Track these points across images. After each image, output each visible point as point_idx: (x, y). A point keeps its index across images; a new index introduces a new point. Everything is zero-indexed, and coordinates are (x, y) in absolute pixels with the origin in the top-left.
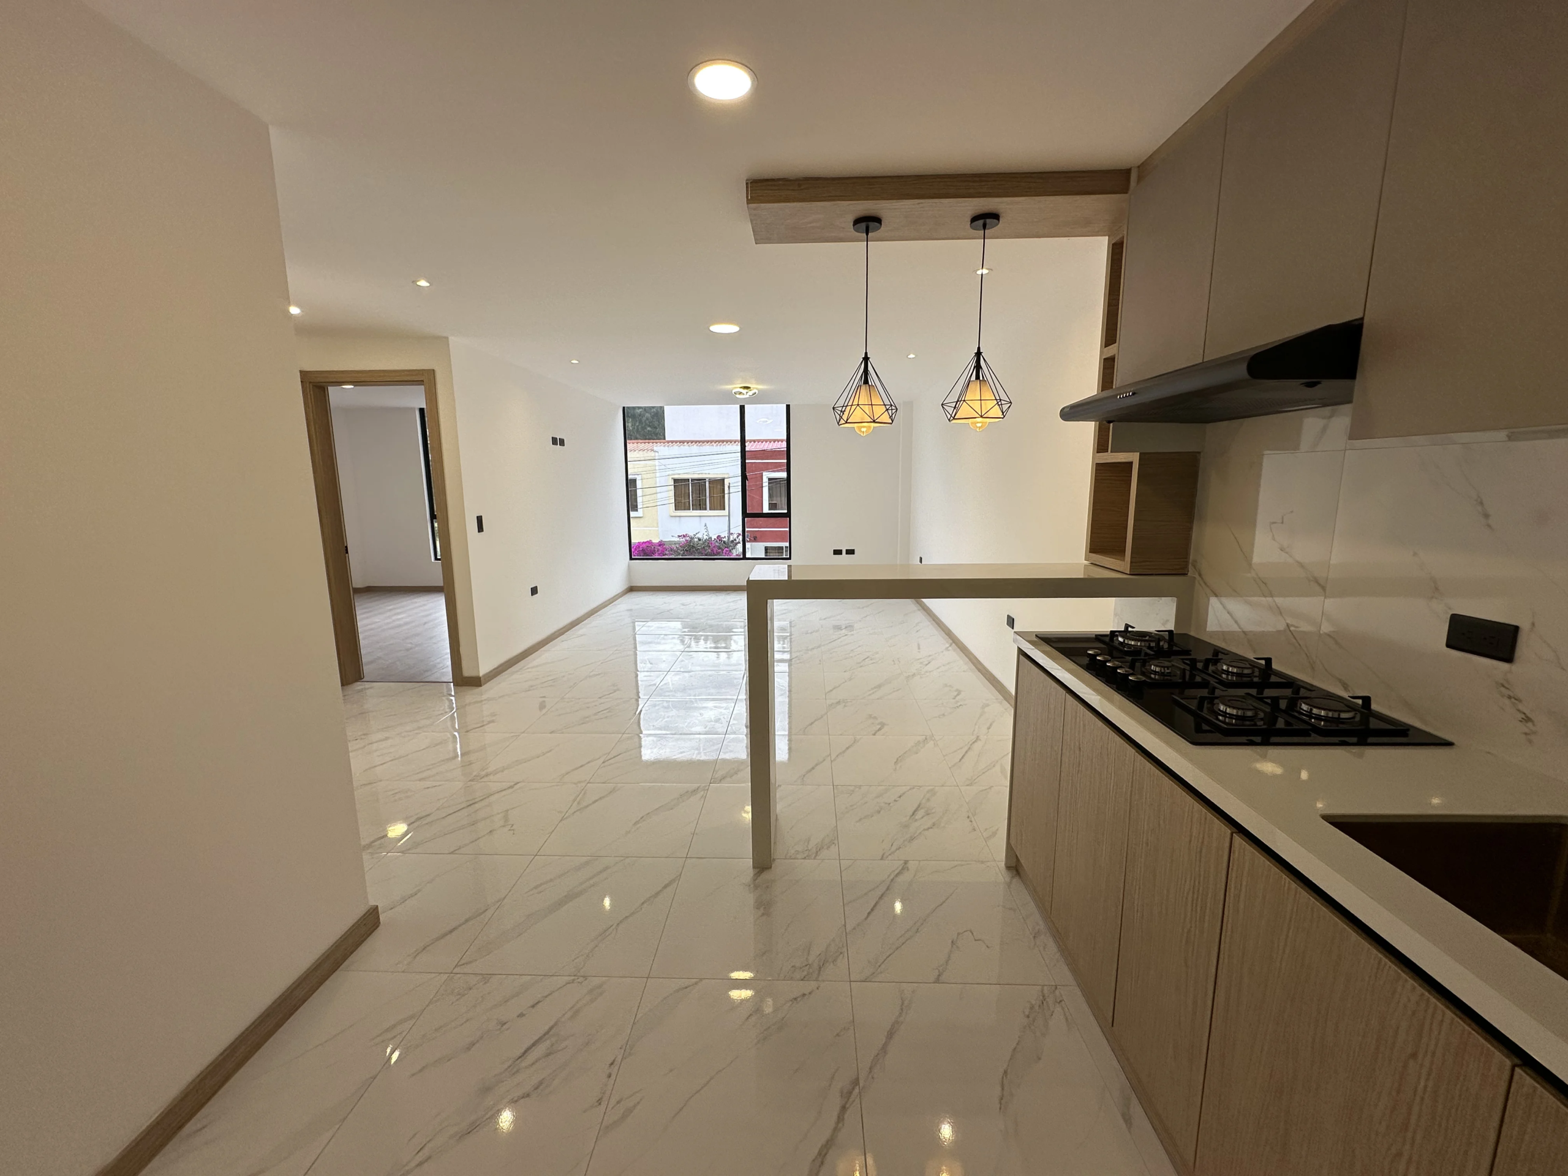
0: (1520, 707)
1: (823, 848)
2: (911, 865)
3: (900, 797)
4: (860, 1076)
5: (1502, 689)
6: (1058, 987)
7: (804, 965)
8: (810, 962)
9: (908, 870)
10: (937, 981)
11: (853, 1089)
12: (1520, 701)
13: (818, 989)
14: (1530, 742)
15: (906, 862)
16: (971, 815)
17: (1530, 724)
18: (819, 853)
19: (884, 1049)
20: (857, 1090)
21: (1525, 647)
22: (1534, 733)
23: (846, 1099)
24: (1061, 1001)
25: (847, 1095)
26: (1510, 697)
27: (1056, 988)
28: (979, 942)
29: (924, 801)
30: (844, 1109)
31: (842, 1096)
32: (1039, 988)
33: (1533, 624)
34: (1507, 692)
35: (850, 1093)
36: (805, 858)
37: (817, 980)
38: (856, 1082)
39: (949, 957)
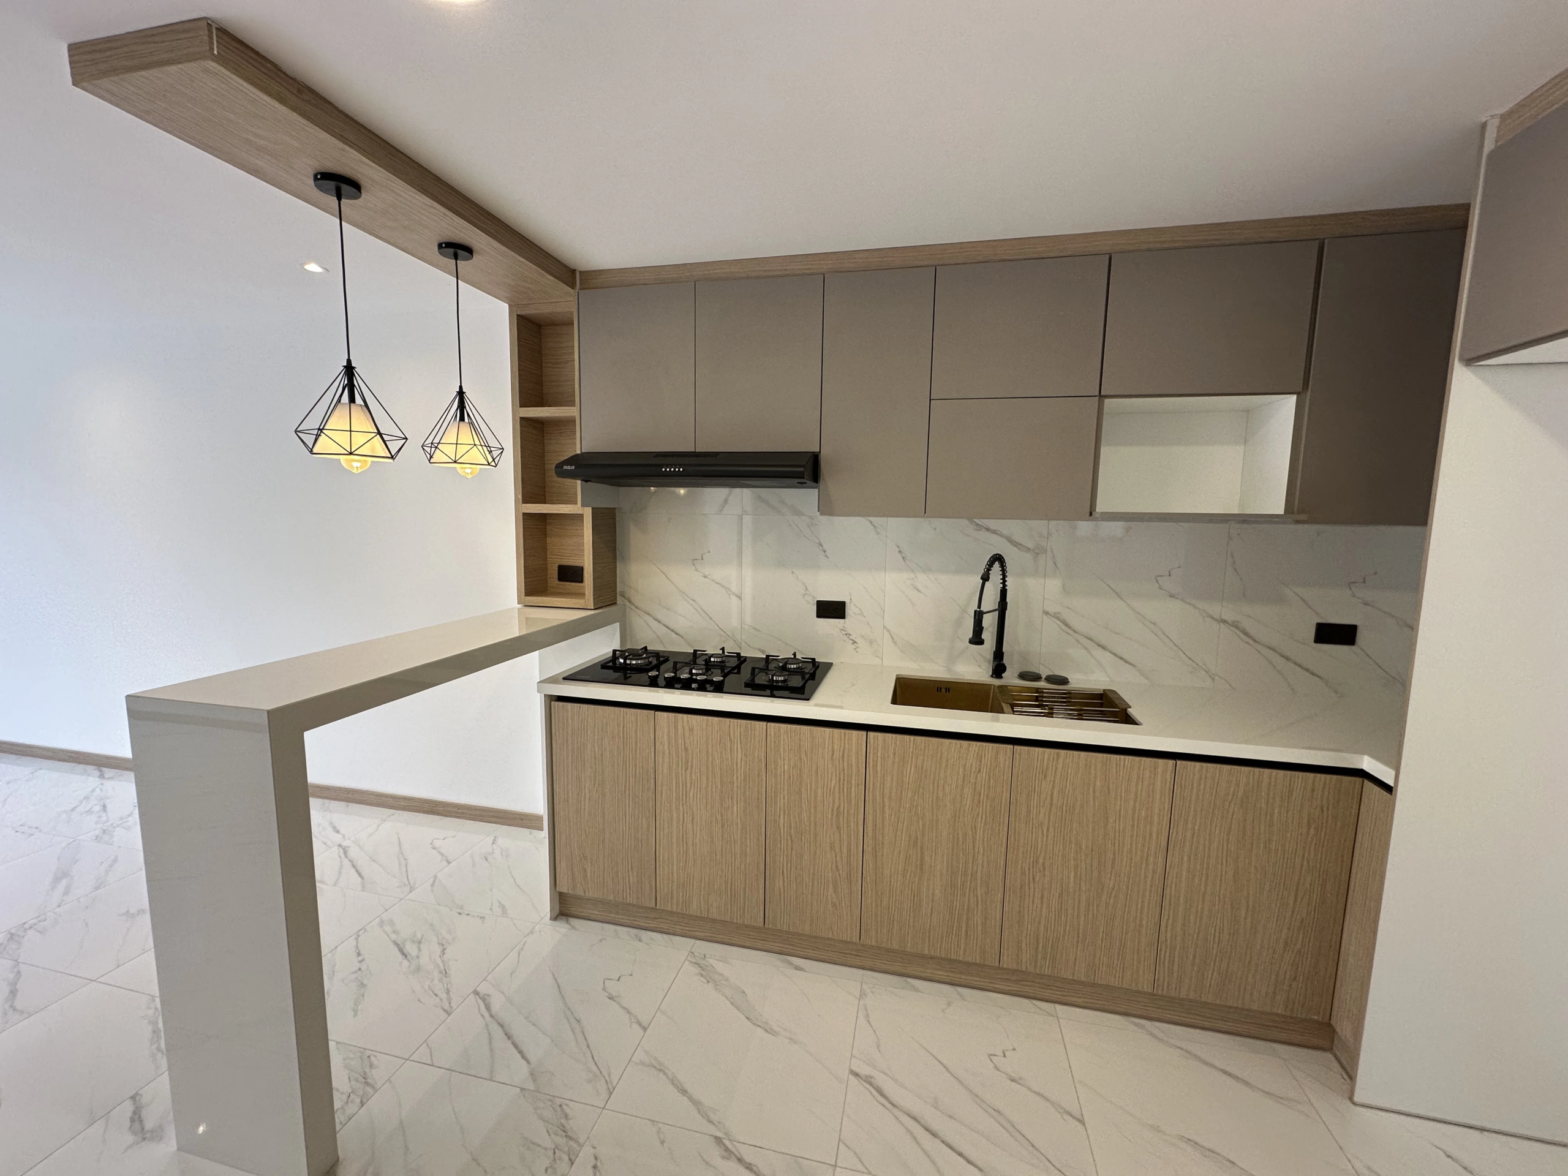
0: (851, 637)
1: (365, 1073)
2: (483, 989)
3: (359, 954)
4: (714, 1134)
5: (843, 631)
6: (692, 951)
7: (552, 1155)
8: (553, 1147)
9: (489, 996)
10: (645, 1029)
11: (724, 1145)
12: (850, 635)
13: (595, 1148)
14: (857, 652)
15: (476, 993)
16: (460, 911)
17: (856, 644)
18: (369, 1081)
19: (696, 1103)
20: (727, 1142)
21: (849, 610)
22: (858, 647)
23: (732, 1155)
24: (704, 956)
25: (728, 1154)
26: (846, 634)
27: (692, 953)
28: (621, 979)
29: (394, 937)
30: (740, 1160)
31: (728, 1159)
32: (687, 963)
33: (851, 599)
34: (844, 633)
35: (727, 1149)
36: (362, 1104)
37: (581, 1146)
38: (718, 1140)
39: (624, 1008)
